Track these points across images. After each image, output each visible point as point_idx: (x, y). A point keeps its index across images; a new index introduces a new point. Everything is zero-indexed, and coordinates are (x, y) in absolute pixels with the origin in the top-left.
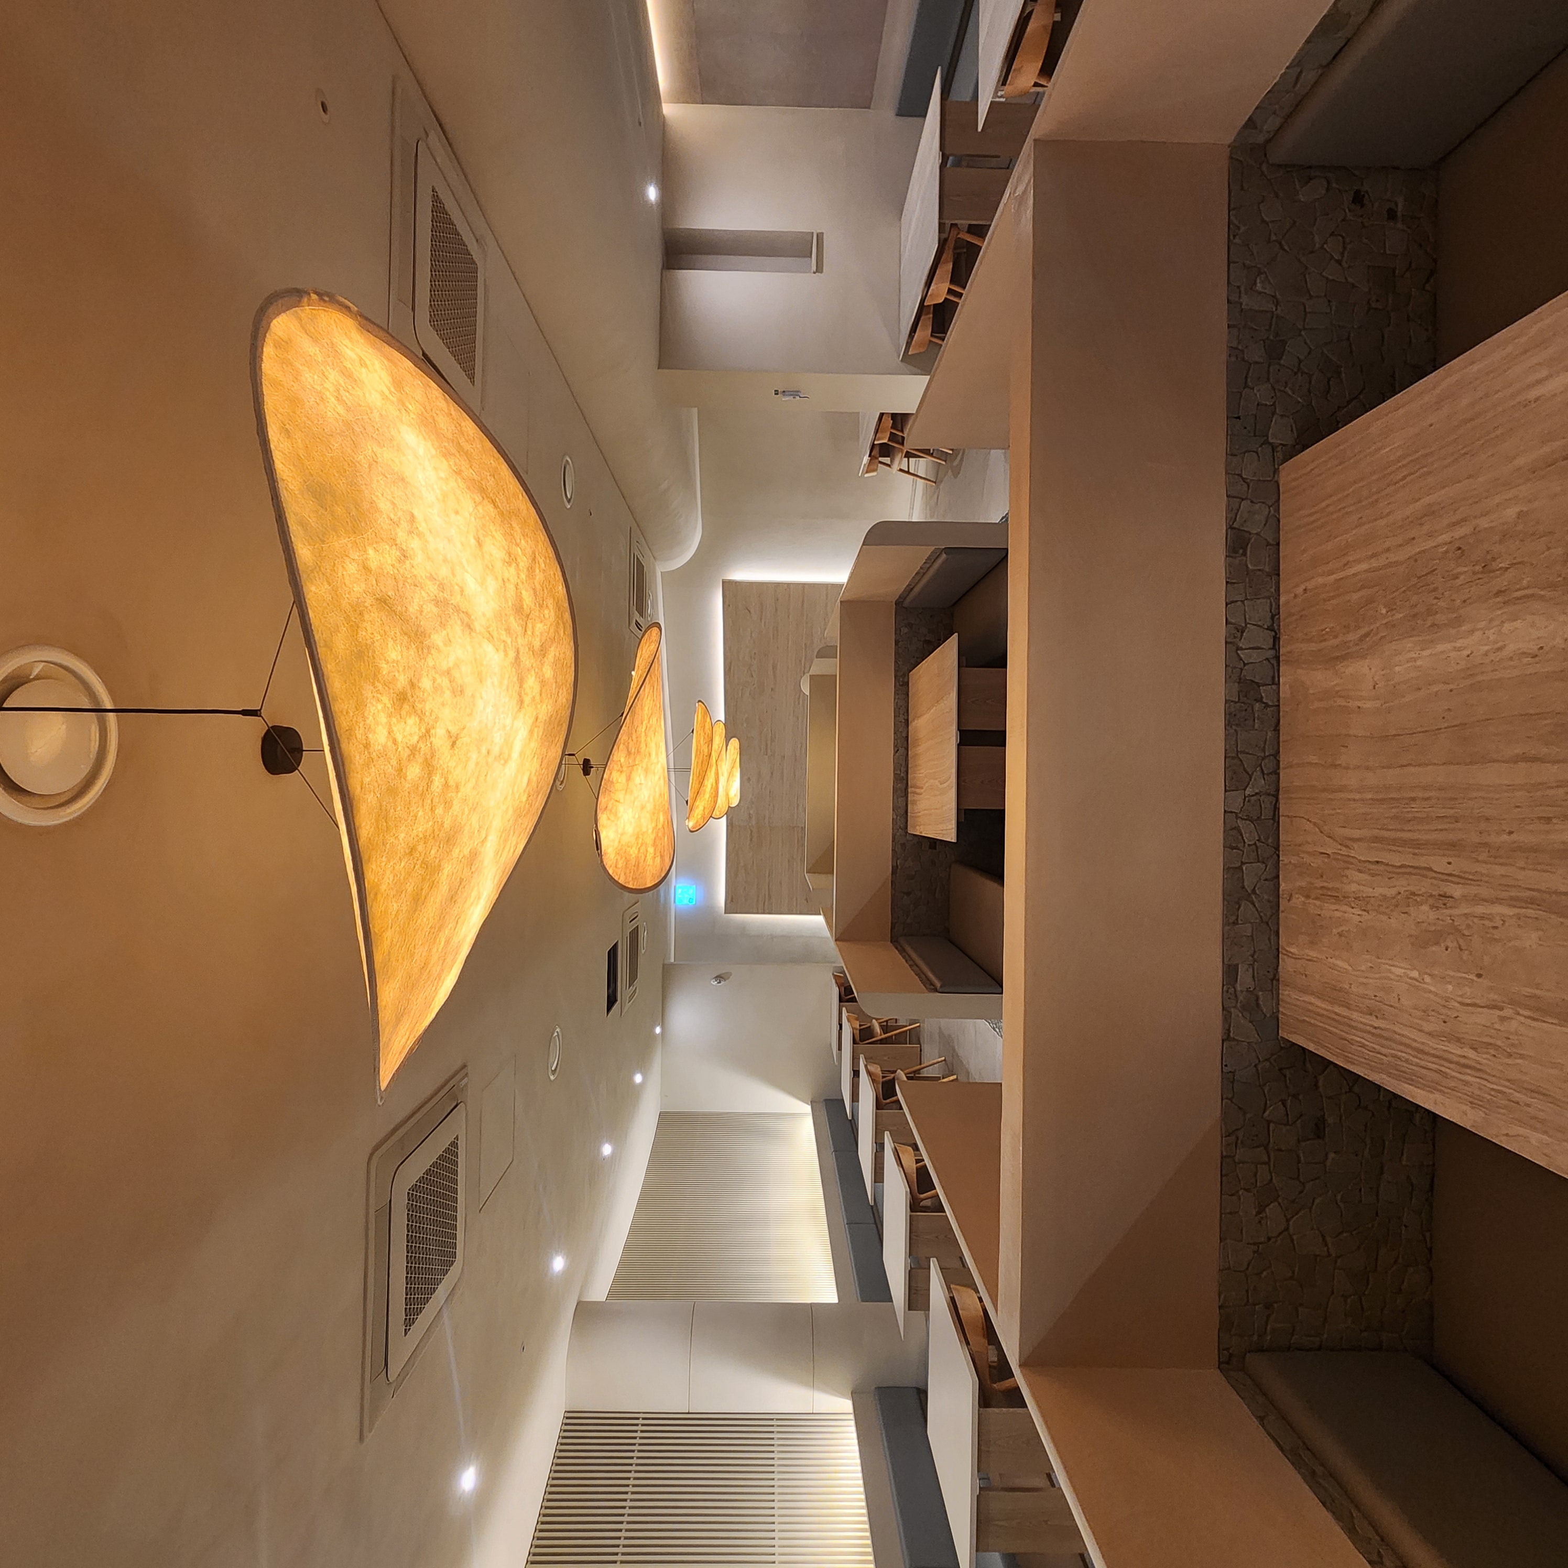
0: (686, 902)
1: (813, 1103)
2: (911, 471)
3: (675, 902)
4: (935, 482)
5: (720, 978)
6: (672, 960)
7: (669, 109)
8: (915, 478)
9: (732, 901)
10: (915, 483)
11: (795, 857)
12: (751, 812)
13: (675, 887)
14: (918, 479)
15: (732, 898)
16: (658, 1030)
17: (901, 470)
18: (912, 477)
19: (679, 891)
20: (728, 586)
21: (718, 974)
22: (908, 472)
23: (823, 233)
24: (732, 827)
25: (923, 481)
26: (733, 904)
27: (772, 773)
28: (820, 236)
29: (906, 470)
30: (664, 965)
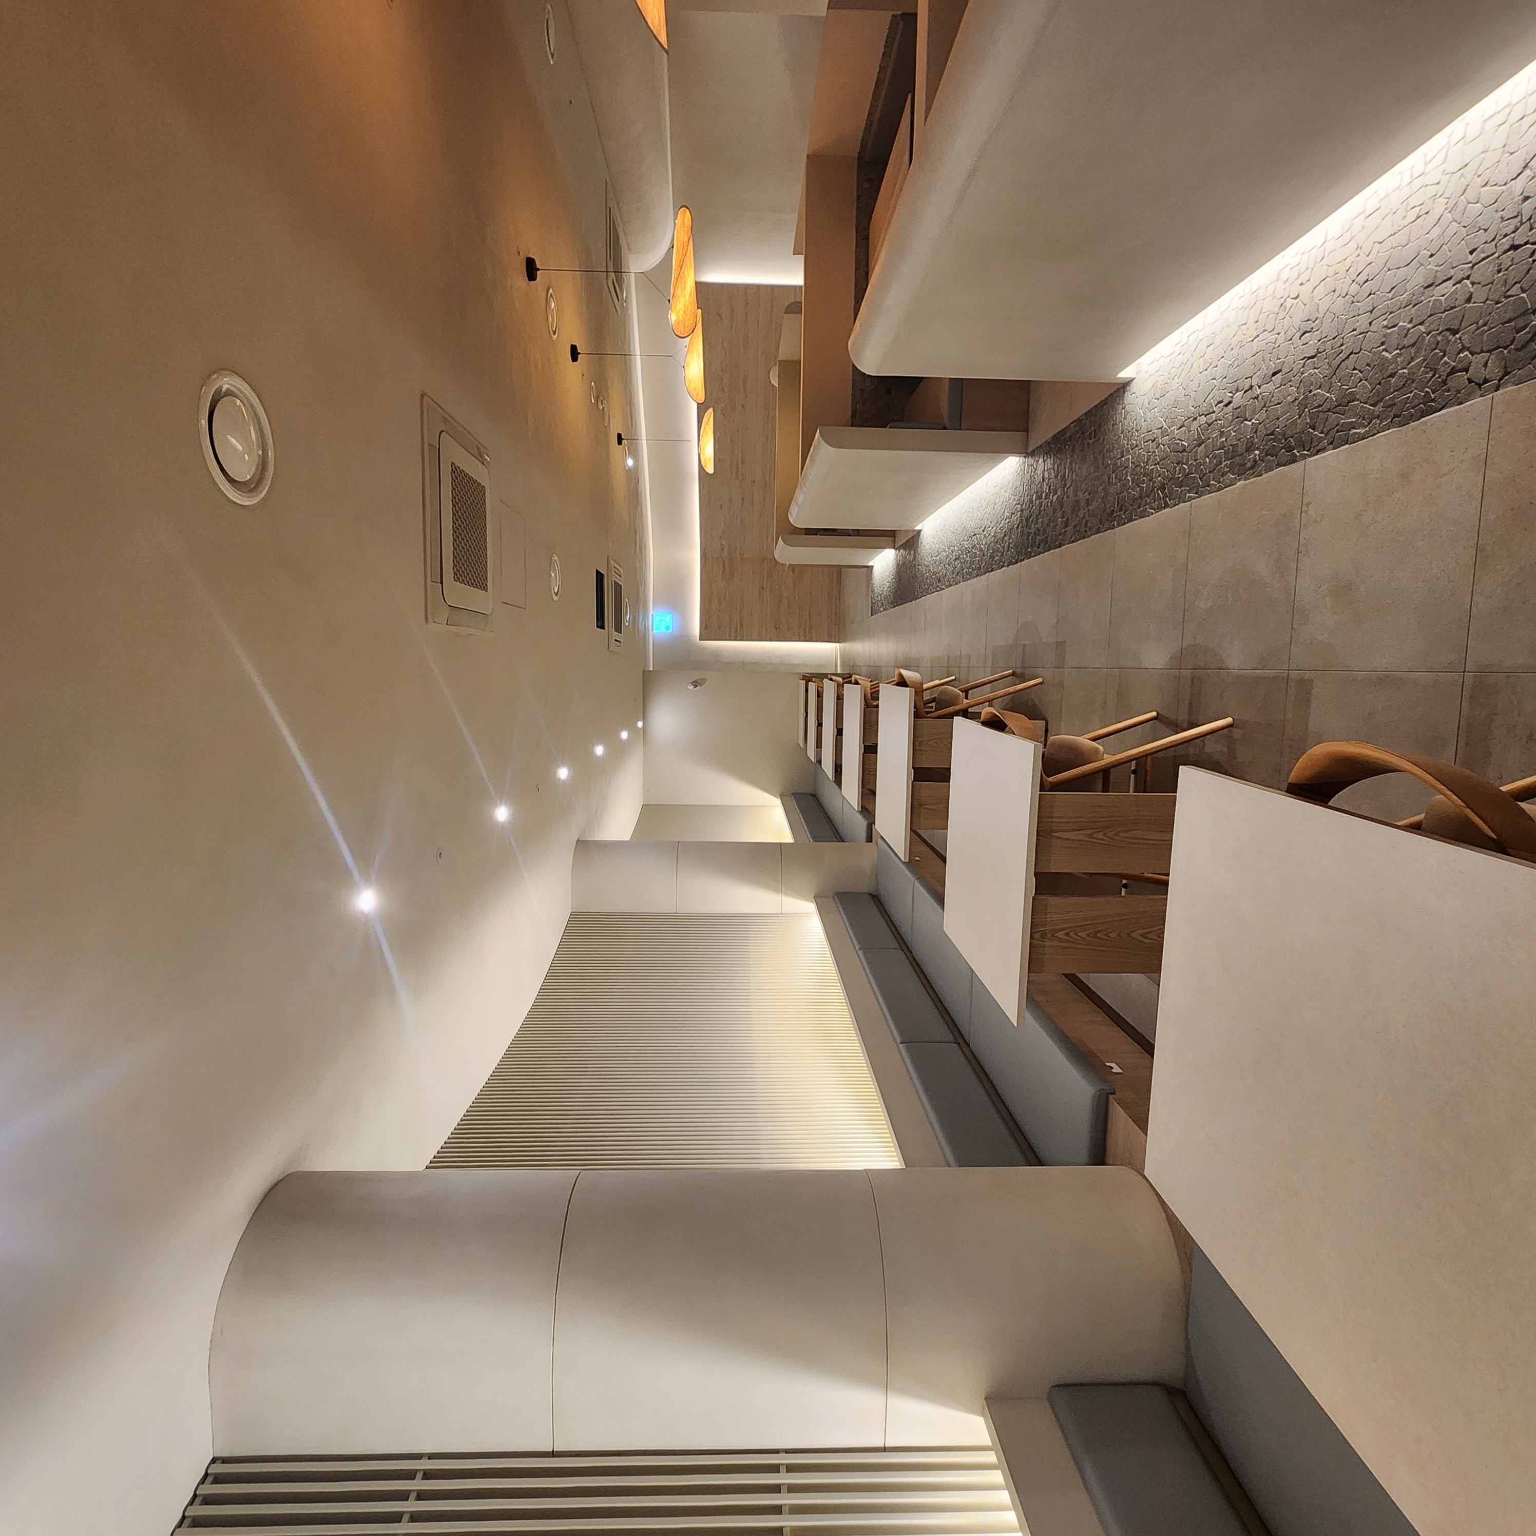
0: (663, 629)
1: (782, 796)
3: (652, 630)
5: (696, 684)
6: (651, 669)
9: (706, 628)
11: (764, 586)
12: (723, 542)
13: (653, 615)
15: (706, 626)
19: (657, 619)
21: (694, 680)
24: (706, 559)
26: (708, 632)
27: (743, 500)
30: (644, 671)
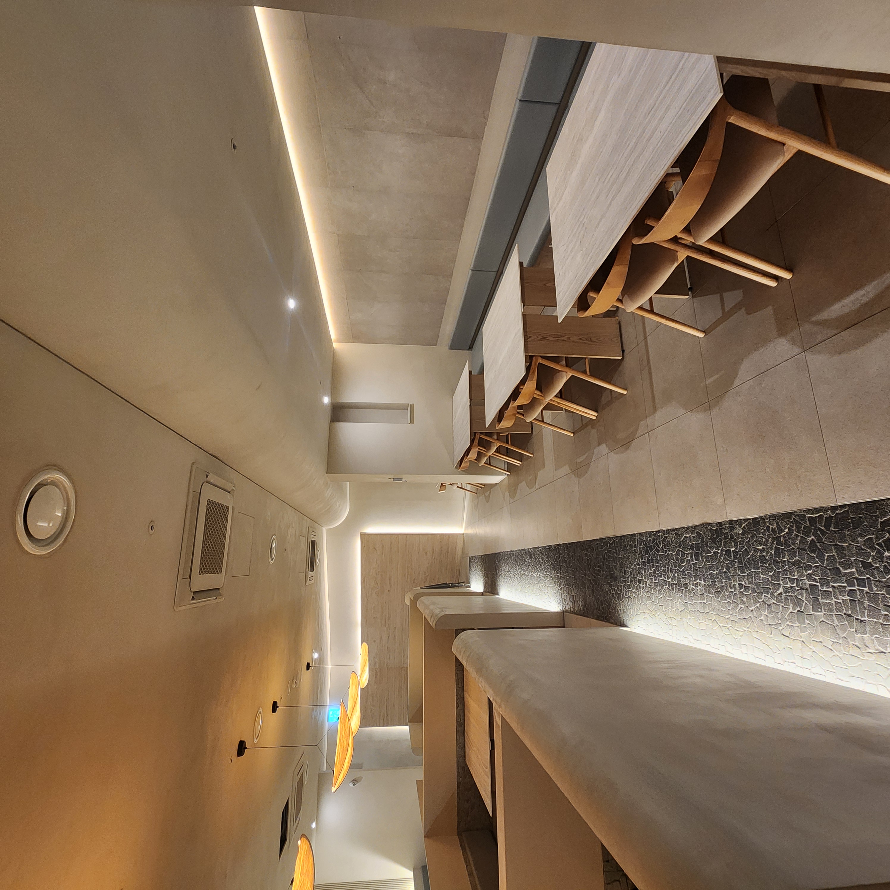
1: (414, 870)
2: (463, 487)
3: (328, 721)
4: (476, 493)
5: (355, 781)
6: (325, 769)
7: (335, 345)
8: (465, 491)
10: (465, 494)
11: (402, 687)
13: (328, 710)
14: (467, 491)
16: (314, 825)
17: (458, 487)
18: (464, 490)
19: (331, 713)
20: (363, 535)
22: (462, 488)
23: (413, 404)
25: (469, 492)
26: (365, 721)
27: (389, 637)
28: (412, 406)
29: (461, 487)
30: (320, 773)
